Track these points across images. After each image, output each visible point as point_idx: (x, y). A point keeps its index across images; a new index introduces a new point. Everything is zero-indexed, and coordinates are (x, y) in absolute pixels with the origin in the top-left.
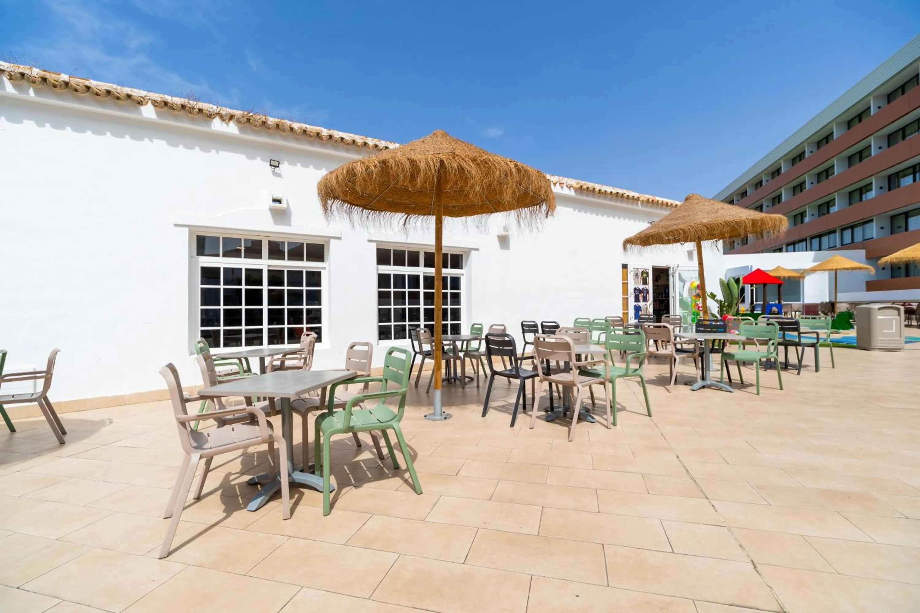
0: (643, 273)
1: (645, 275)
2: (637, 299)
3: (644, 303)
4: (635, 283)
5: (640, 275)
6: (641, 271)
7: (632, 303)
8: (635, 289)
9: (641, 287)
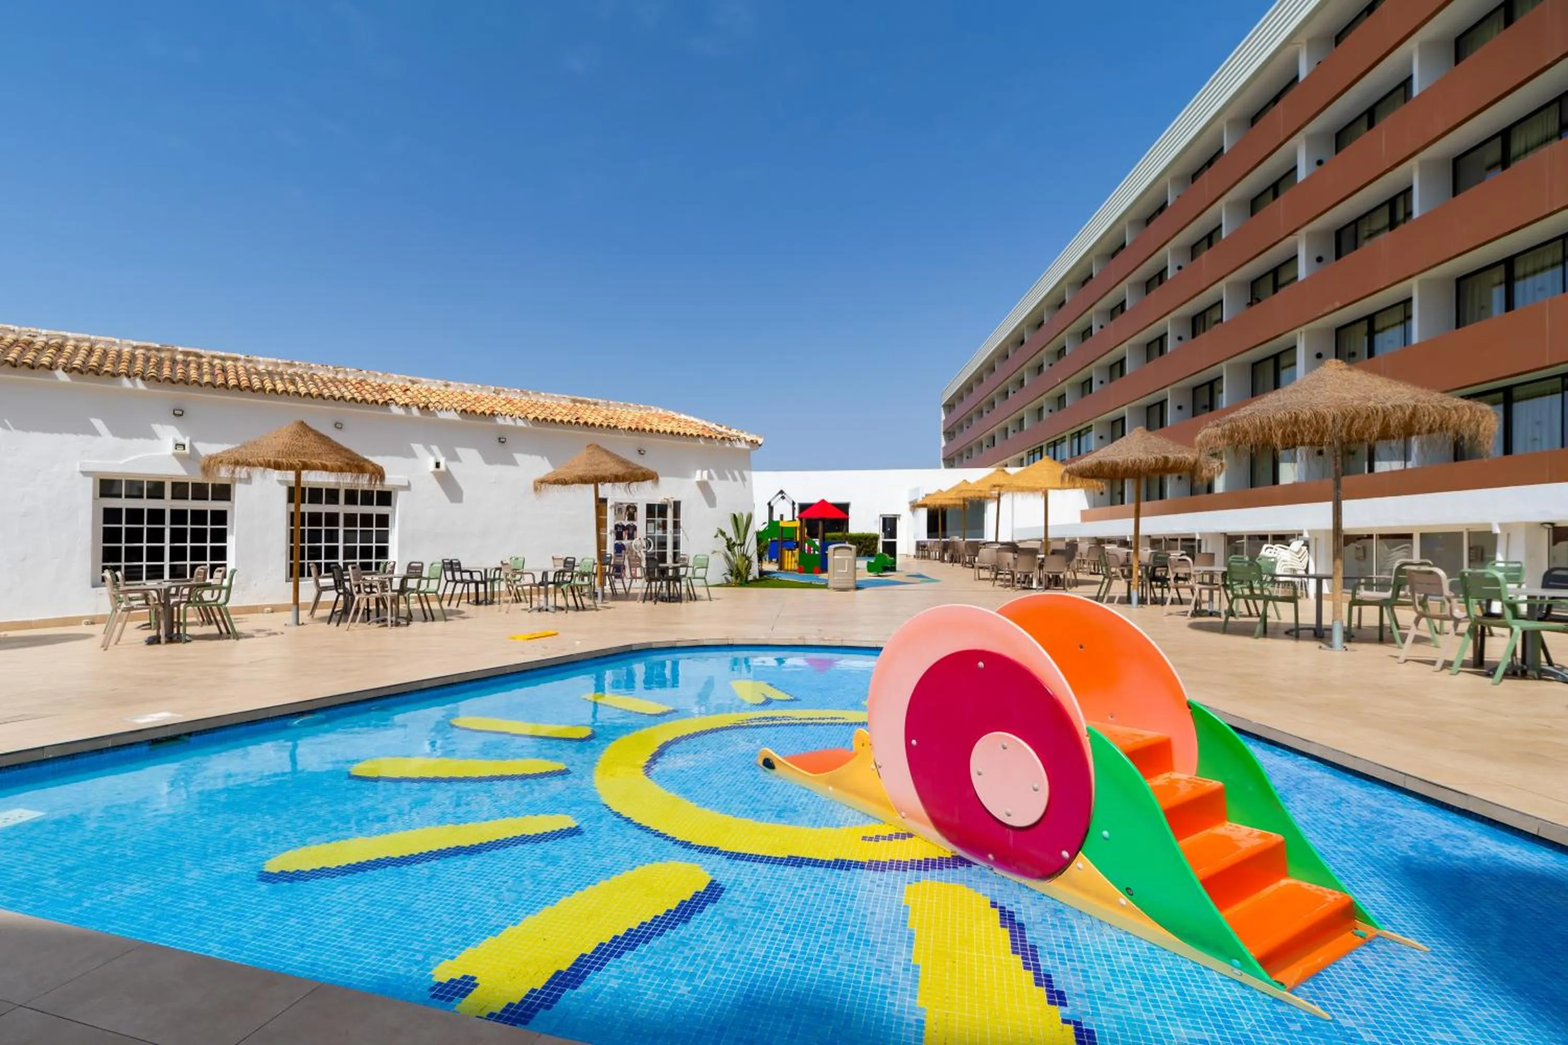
0: (628, 508)
1: (631, 510)
2: (619, 536)
3: (629, 542)
4: (617, 519)
5: (624, 510)
6: (625, 506)
7: (611, 541)
8: (616, 527)
9: (626, 523)
